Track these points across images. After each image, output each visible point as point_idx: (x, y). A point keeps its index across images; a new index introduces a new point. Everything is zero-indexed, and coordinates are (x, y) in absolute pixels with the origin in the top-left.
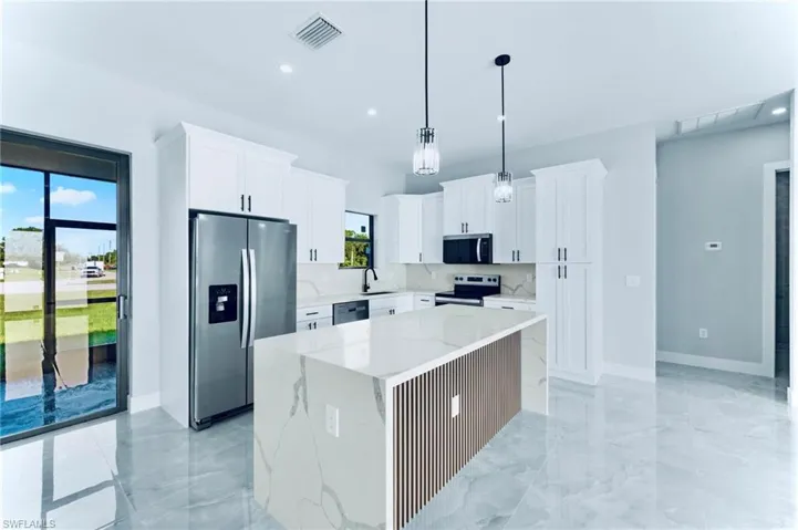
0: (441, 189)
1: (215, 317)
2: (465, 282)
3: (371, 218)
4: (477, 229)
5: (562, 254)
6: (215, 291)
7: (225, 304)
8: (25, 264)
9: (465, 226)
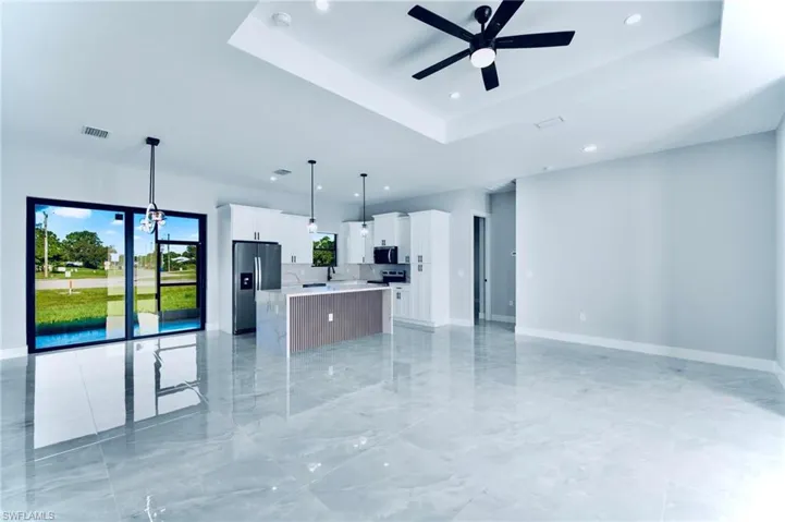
0: (373, 219)
1: (243, 287)
2: (388, 275)
3: (336, 236)
4: (390, 244)
5: (420, 258)
6: (243, 276)
7: (246, 283)
8: (81, 264)
9: (384, 241)
